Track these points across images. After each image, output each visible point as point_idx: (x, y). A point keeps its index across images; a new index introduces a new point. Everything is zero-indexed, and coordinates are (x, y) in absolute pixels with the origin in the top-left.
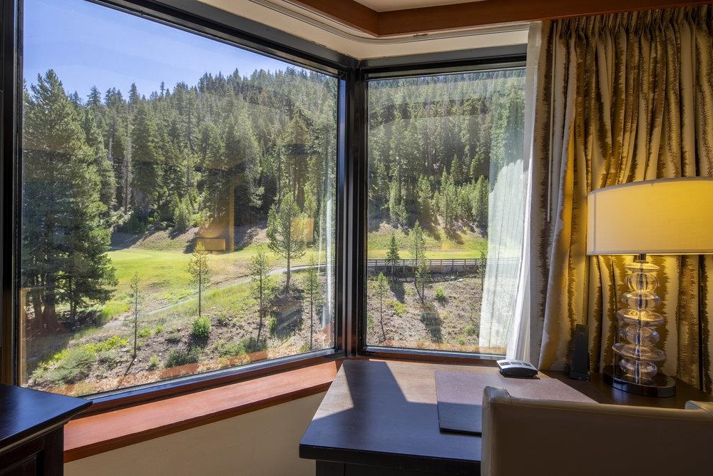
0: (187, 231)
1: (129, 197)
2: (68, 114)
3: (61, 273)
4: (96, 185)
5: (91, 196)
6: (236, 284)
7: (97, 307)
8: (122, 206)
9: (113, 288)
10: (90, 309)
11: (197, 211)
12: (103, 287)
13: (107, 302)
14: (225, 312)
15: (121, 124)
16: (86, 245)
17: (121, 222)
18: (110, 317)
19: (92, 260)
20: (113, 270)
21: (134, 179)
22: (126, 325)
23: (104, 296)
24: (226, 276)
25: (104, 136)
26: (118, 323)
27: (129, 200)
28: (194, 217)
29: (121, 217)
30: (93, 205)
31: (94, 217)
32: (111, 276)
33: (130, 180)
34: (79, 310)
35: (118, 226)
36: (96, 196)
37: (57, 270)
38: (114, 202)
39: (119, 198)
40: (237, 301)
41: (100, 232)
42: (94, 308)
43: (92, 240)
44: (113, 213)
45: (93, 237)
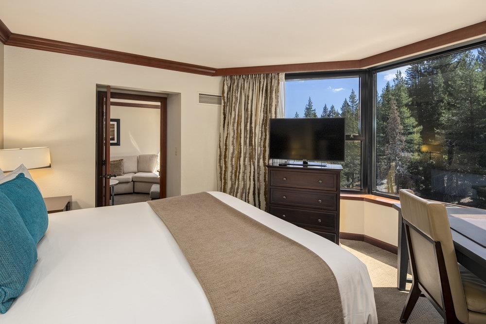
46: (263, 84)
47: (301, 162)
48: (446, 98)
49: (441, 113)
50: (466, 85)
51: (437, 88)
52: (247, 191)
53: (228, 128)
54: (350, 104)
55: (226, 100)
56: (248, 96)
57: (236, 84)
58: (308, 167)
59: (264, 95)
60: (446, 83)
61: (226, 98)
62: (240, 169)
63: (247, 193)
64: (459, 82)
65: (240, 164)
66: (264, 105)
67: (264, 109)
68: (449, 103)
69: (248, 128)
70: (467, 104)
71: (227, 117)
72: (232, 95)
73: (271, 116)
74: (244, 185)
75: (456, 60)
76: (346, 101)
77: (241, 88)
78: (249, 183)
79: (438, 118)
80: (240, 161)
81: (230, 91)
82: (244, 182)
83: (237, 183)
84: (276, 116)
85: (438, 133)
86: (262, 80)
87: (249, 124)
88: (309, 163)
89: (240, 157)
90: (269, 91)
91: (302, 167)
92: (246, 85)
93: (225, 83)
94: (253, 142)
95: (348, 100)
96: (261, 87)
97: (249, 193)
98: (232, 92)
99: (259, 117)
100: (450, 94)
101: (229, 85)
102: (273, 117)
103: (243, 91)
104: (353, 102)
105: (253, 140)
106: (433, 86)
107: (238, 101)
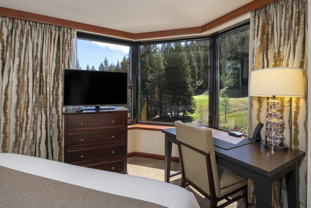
0: (224, 88)
1: (202, 75)
2: (182, 50)
3: (180, 102)
4: (189, 72)
5: (188, 76)
6: (243, 112)
7: (190, 115)
8: (200, 79)
9: (195, 109)
10: (188, 115)
11: (228, 79)
12: (192, 108)
13: (193, 114)
14: (237, 125)
15: (200, 48)
16: (187, 93)
17: (199, 85)
18: (194, 119)
19: (189, 99)
20: (195, 102)
21: (204, 68)
22: (198, 123)
23: (192, 112)
24: (239, 108)
25: (194, 54)
26: (196, 122)
27: (202, 77)
28: (227, 82)
29: (199, 83)
30: (189, 80)
31: (189, 83)
32: (194, 105)
33: (202, 69)
34: (185, 115)
35: (198, 86)
36: (190, 76)
37: (179, 101)
38: (197, 78)
39: (199, 76)
40: (244, 120)
41: (191, 89)
42: (189, 115)
43: (188, 92)
44: (197, 82)
45: (189, 91)
46: (55, 36)
47: (94, 107)
48: (150, 68)
49: (148, 75)
50: (157, 62)
51: (146, 62)
52: (38, 141)
53: (9, 75)
54: (104, 66)
55: (5, 44)
56: (37, 45)
57: (20, 28)
58: (100, 111)
59: (56, 46)
60: (150, 60)
61: (5, 42)
62: (28, 119)
63: (37, 144)
64: (155, 61)
65: (27, 114)
66: (56, 55)
67: (56, 59)
68: (151, 71)
69: (38, 76)
70: (157, 71)
71: (7, 63)
72: (15, 40)
73: (64, 67)
74: (34, 135)
75: (153, 50)
76: (102, 64)
77: (28, 34)
78: (40, 132)
79: (147, 78)
80: (27, 111)
81: (12, 35)
82: (34, 132)
83: (24, 135)
84: (69, 67)
85: (147, 85)
86: (54, 32)
87: (38, 73)
88: (101, 107)
89: (28, 106)
90: (61, 43)
91: (95, 111)
92: (35, 33)
93: (4, 24)
94: (45, 91)
95: (103, 63)
96: (53, 37)
97: (40, 143)
98: (15, 37)
99: (50, 66)
100: (151, 66)
101: (10, 28)
102: (67, 68)
103: (30, 38)
104: (106, 65)
105: (45, 89)
106: (145, 61)
107: (24, 47)
